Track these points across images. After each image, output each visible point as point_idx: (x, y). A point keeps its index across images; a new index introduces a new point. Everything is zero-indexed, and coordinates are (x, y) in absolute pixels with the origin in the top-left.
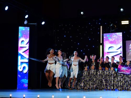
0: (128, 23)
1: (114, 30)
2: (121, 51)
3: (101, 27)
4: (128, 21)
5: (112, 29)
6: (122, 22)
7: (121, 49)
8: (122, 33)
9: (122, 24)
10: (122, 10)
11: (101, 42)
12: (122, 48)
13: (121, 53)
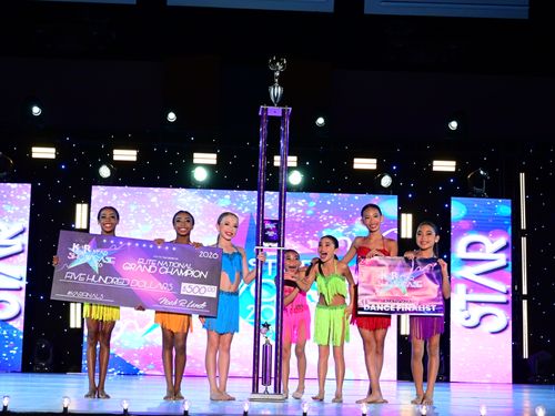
0: (53, 156)
1: (5, 174)
2: (23, 246)
4: (53, 150)
6: (34, 149)
7: (25, 239)
8: (29, 186)
9: (34, 156)
10: (36, 110)
12: (26, 234)
13: (22, 252)
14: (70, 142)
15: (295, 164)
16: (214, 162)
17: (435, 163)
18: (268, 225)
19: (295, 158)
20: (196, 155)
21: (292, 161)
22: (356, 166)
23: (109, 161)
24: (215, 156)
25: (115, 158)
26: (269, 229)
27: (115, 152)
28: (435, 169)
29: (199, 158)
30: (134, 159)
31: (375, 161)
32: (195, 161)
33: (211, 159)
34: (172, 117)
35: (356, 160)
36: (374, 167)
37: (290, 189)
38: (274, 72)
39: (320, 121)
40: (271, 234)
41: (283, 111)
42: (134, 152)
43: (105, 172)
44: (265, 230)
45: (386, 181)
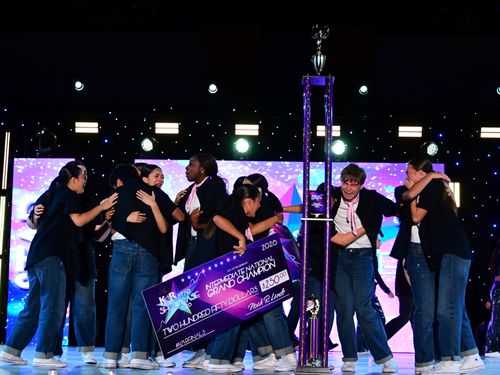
0: (96, 131)
1: (49, 149)
3: (8, 136)
4: (96, 125)
5: (44, 145)
6: (77, 124)
9: (77, 130)
10: (78, 85)
11: (4, 186)
14: (113, 116)
15: (338, 134)
16: (256, 133)
17: (483, 129)
18: (315, 197)
19: (338, 128)
20: (237, 127)
21: (336, 130)
22: (401, 135)
23: (151, 135)
24: (257, 127)
25: (157, 131)
26: (315, 201)
27: (157, 125)
28: (483, 136)
29: (241, 129)
30: (176, 131)
31: (420, 129)
32: (237, 133)
33: (253, 130)
34: (213, 88)
35: (401, 128)
36: (420, 135)
37: (335, 159)
38: (316, 40)
39: (364, 89)
40: (317, 205)
41: (327, 81)
42: (176, 125)
43: (147, 145)
44: (311, 202)
45: (432, 149)
